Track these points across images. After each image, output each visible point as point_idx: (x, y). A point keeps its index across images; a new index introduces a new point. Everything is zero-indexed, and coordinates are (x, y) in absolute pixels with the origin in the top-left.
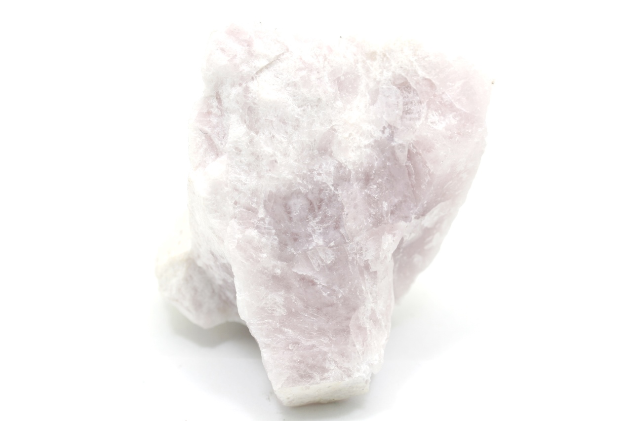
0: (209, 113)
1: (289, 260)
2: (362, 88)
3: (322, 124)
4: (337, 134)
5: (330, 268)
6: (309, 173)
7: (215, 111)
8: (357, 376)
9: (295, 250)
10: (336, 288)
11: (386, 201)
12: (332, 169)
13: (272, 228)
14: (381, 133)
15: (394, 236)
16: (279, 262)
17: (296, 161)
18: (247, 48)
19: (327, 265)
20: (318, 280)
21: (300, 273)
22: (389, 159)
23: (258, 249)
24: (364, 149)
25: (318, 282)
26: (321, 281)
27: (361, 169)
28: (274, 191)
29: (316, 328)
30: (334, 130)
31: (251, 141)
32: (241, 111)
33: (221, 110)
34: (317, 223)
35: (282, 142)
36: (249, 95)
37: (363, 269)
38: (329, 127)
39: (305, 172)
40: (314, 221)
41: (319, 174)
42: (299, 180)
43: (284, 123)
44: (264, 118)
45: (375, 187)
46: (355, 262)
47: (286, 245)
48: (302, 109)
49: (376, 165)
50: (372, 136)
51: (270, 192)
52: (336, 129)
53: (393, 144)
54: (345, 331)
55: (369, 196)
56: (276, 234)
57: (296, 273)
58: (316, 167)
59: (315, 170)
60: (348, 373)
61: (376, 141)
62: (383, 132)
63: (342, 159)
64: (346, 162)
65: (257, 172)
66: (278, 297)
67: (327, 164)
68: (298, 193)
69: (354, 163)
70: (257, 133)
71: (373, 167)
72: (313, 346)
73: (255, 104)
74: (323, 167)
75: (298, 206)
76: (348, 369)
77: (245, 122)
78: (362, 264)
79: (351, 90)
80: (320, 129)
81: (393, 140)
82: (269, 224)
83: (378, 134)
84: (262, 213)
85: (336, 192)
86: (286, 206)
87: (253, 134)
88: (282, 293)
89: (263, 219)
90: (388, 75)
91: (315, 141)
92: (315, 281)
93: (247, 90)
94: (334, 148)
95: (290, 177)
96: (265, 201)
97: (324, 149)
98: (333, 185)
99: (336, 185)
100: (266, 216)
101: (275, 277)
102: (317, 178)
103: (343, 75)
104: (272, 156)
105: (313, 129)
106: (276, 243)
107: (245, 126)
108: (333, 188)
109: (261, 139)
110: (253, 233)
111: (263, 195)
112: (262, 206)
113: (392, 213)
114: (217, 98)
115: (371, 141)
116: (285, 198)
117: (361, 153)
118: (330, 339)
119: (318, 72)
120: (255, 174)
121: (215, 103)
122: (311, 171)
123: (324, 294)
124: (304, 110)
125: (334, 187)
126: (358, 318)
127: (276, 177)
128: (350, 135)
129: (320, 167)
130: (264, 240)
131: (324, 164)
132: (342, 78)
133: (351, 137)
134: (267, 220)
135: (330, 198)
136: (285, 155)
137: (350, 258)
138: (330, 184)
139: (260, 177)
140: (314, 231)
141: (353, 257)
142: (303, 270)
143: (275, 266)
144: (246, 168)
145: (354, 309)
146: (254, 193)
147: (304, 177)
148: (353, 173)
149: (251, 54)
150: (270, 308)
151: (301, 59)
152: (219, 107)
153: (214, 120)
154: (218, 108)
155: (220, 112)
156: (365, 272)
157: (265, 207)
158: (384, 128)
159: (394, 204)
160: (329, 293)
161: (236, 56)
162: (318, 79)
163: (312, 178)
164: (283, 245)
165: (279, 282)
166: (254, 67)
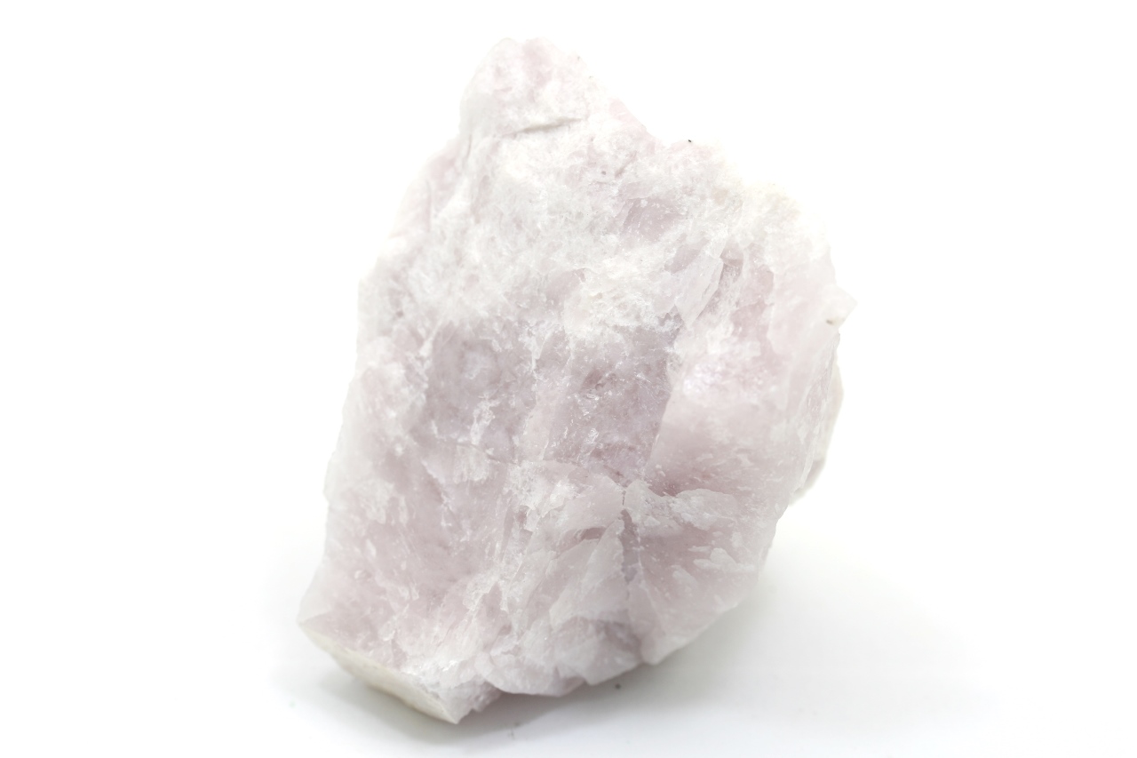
1: (424, 440)
2: (672, 235)
3: (569, 257)
4: (582, 283)
6: (516, 324)
8: (409, 672)
9: (439, 430)
10: (465, 524)
11: (598, 429)
13: (427, 379)
14: (656, 322)
15: (580, 492)
16: (407, 437)
17: (506, 294)
19: (472, 482)
20: (447, 496)
21: (430, 472)
22: (648, 370)
23: (388, 400)
24: (610, 331)
25: (446, 500)
26: (451, 502)
27: (589, 359)
28: (457, 324)
30: (582, 276)
34: (491, 408)
35: (500, 255)
37: (514, 517)
38: (576, 267)
39: (511, 318)
40: (488, 404)
41: (530, 334)
42: (496, 327)
43: (519, 227)
45: (597, 399)
46: (508, 500)
47: (432, 415)
49: (617, 366)
50: (638, 317)
52: (586, 276)
53: (669, 350)
54: (435, 596)
55: (576, 406)
58: (532, 322)
59: (528, 324)
60: (400, 658)
61: (639, 330)
62: (662, 322)
64: (571, 335)
66: (383, 491)
68: (486, 347)
69: (580, 344)
70: (478, 221)
71: (611, 366)
72: (383, 591)
74: (542, 326)
75: (479, 366)
76: (404, 655)
78: (516, 509)
79: (647, 229)
81: (671, 344)
82: (427, 372)
83: (650, 320)
84: (426, 350)
85: (535, 375)
86: (462, 356)
87: (472, 220)
88: (391, 486)
89: (421, 359)
91: (546, 278)
92: (443, 496)
94: (567, 304)
96: (438, 334)
98: (537, 361)
99: (541, 363)
100: (428, 358)
101: (391, 456)
102: (524, 339)
103: (649, 200)
104: (476, 268)
105: (551, 258)
108: (534, 365)
110: (396, 372)
111: (440, 323)
112: (431, 339)
113: (597, 454)
115: (631, 324)
116: (465, 344)
117: (602, 334)
119: (604, 173)
123: (443, 524)
125: (538, 366)
126: (464, 587)
128: (600, 296)
130: (405, 391)
132: (644, 203)
133: (600, 301)
134: (428, 363)
137: (506, 490)
140: (480, 418)
141: (510, 491)
143: (398, 439)
145: (470, 572)
146: (432, 314)
147: (506, 326)
148: (573, 357)
149: (532, 97)
151: (592, 140)
156: (516, 524)
158: (668, 316)
159: (607, 442)
160: (450, 525)
161: (510, 89)
162: (598, 183)
163: (517, 334)
164: (429, 413)
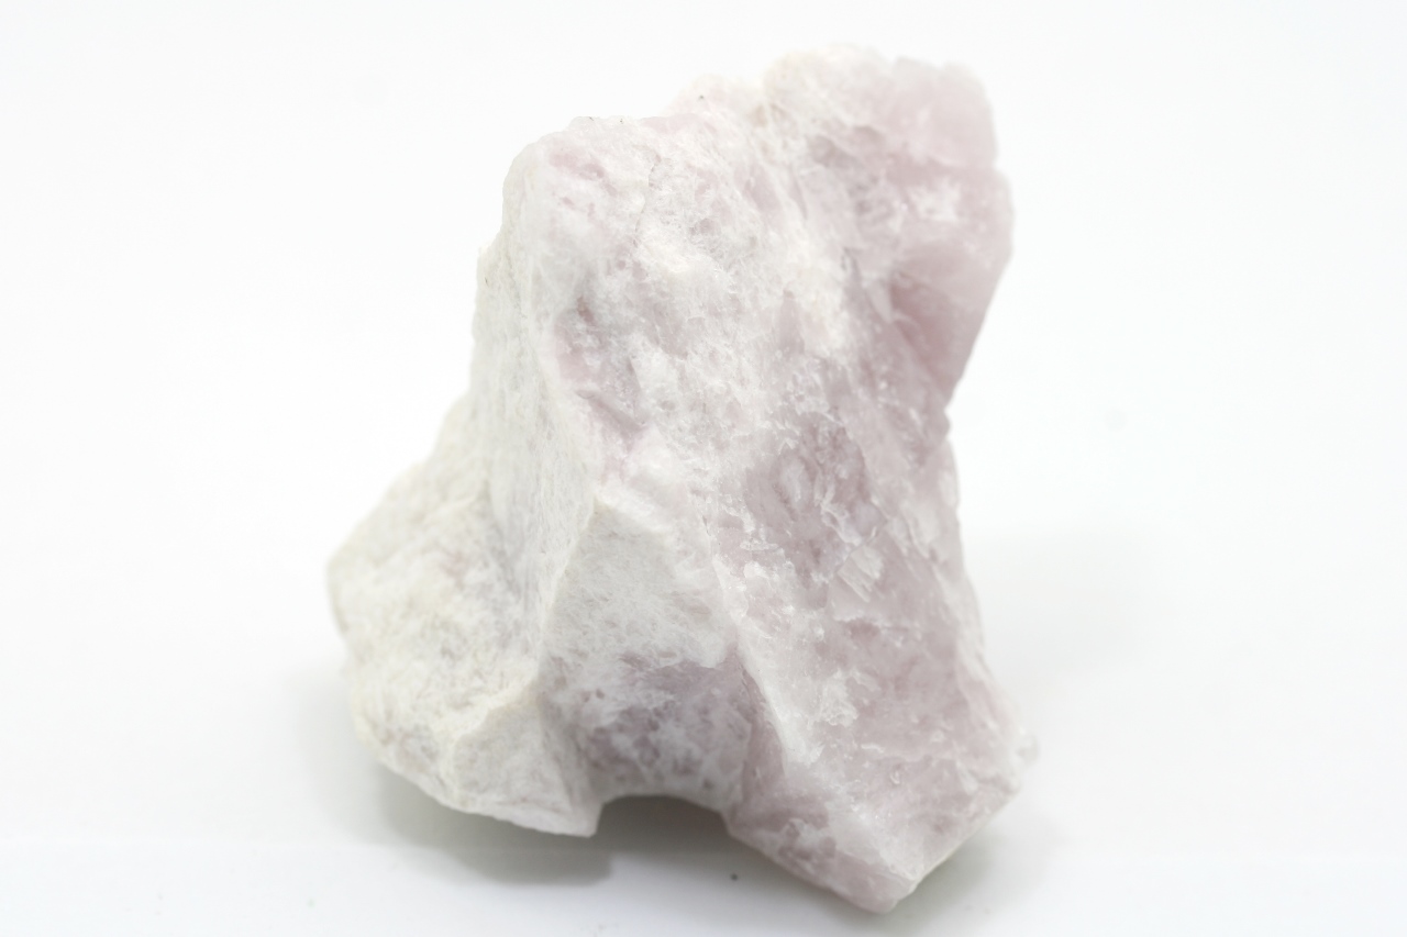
0: (576, 351)
5: (882, 586)
7: (589, 341)
12: (817, 378)
18: (601, 180)
29: (915, 720)
31: (682, 378)
32: (643, 321)
33: (599, 336)
36: (648, 280)
44: (687, 319)
48: (732, 272)
51: (748, 470)
56: (788, 556)
57: (841, 622)
63: (824, 350)
65: (713, 439)
67: (802, 371)
73: (663, 294)
77: (658, 342)
80: (771, 302)
90: (799, 146)
93: (638, 270)
95: (766, 425)
97: (789, 342)
106: (793, 574)
107: (661, 350)
109: (694, 364)
114: (581, 313)
118: (945, 731)
120: (710, 447)
121: (581, 326)
122: (785, 398)
124: (737, 273)
127: (747, 434)
129: (795, 382)
131: (797, 374)
135: (835, 439)
136: (742, 382)
138: (824, 410)
139: (721, 447)
142: (848, 614)
144: (691, 439)
150: (832, 716)
152: (592, 329)
153: (594, 362)
154: (592, 333)
155: (597, 341)
157: (750, 507)
165: (826, 654)
166: (630, 216)
